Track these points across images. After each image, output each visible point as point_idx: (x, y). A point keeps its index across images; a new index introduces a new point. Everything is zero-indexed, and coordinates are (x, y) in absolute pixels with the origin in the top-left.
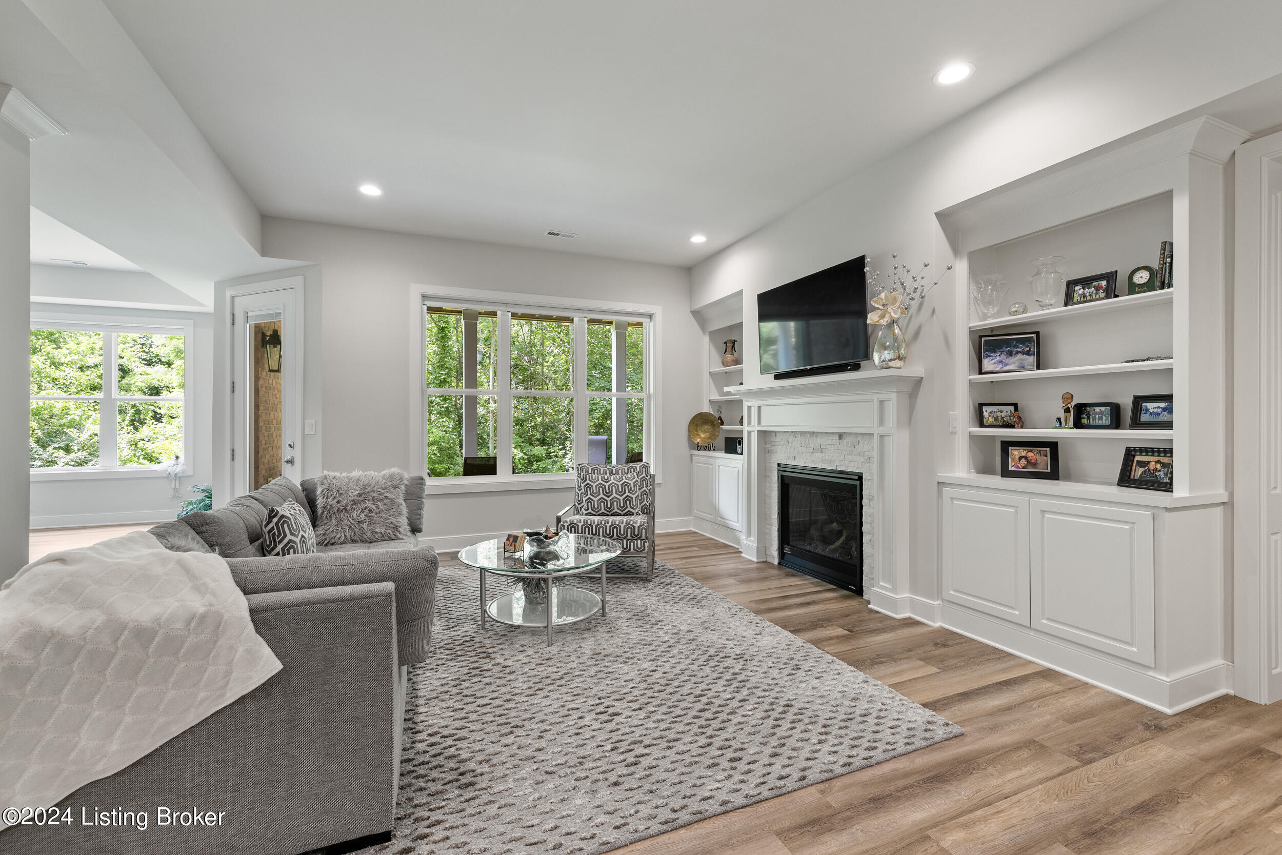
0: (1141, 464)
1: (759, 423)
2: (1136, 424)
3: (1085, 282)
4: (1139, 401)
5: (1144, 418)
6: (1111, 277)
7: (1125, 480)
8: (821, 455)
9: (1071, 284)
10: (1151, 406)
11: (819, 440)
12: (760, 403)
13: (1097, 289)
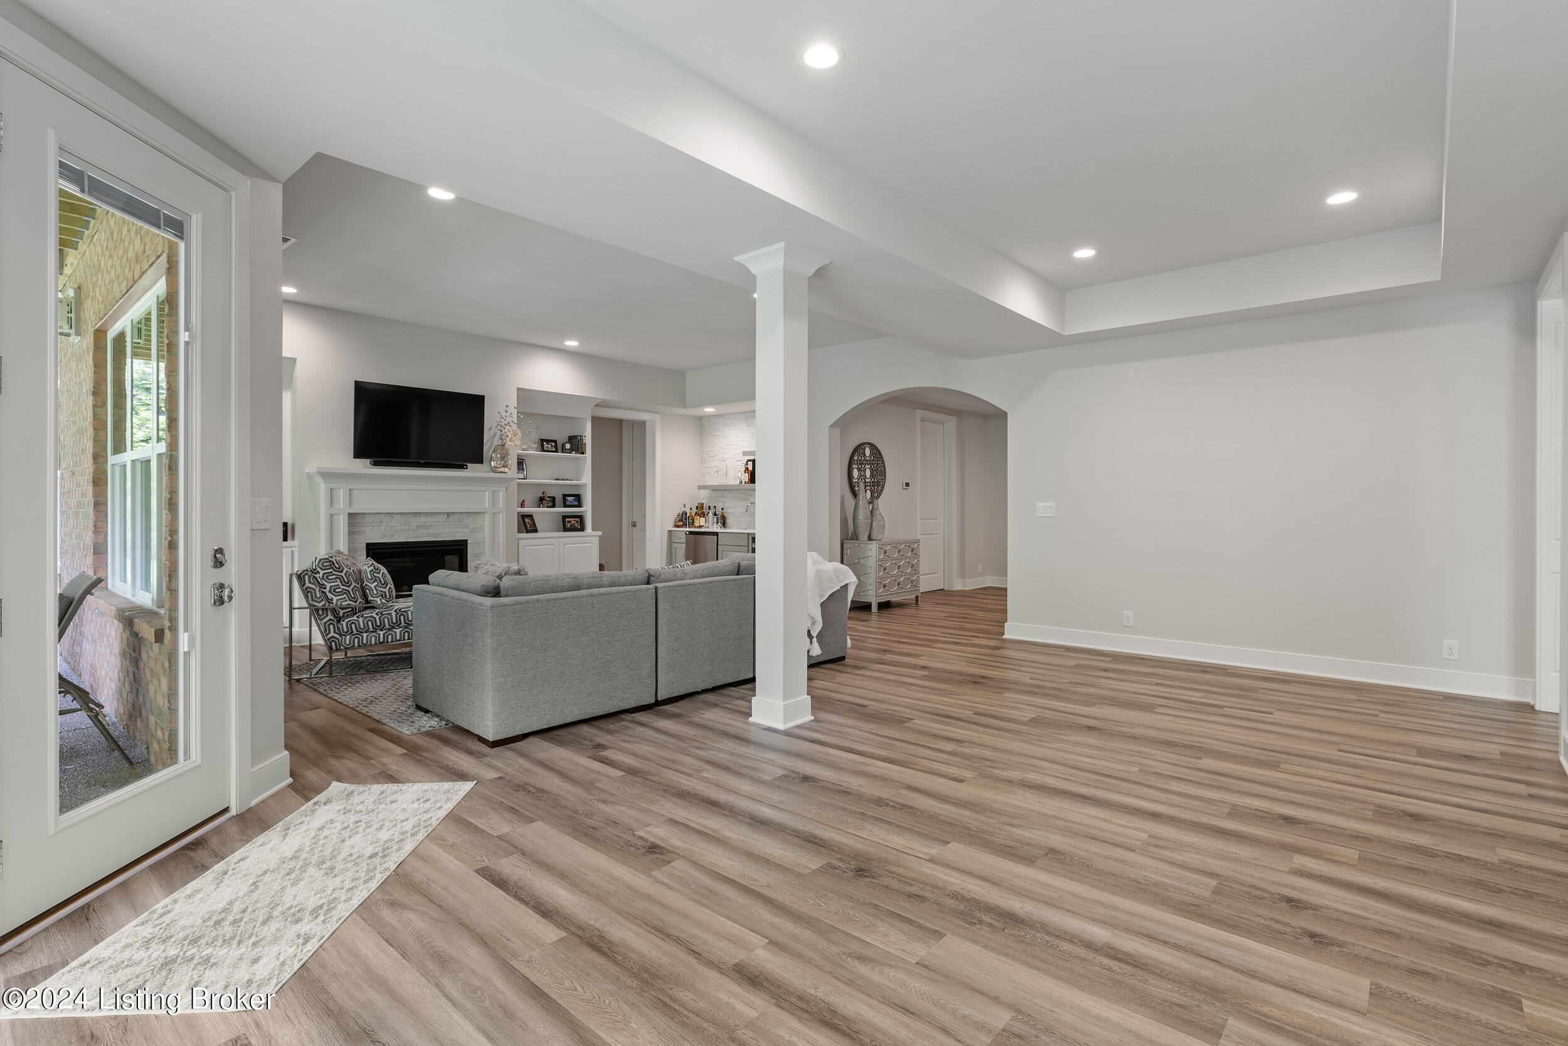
0: (569, 522)
1: (350, 505)
2: (565, 506)
3: (548, 441)
4: (565, 496)
5: (568, 503)
6: (555, 442)
7: (565, 529)
8: (426, 531)
9: (542, 441)
10: (569, 498)
11: (423, 519)
12: (351, 486)
13: (552, 446)
